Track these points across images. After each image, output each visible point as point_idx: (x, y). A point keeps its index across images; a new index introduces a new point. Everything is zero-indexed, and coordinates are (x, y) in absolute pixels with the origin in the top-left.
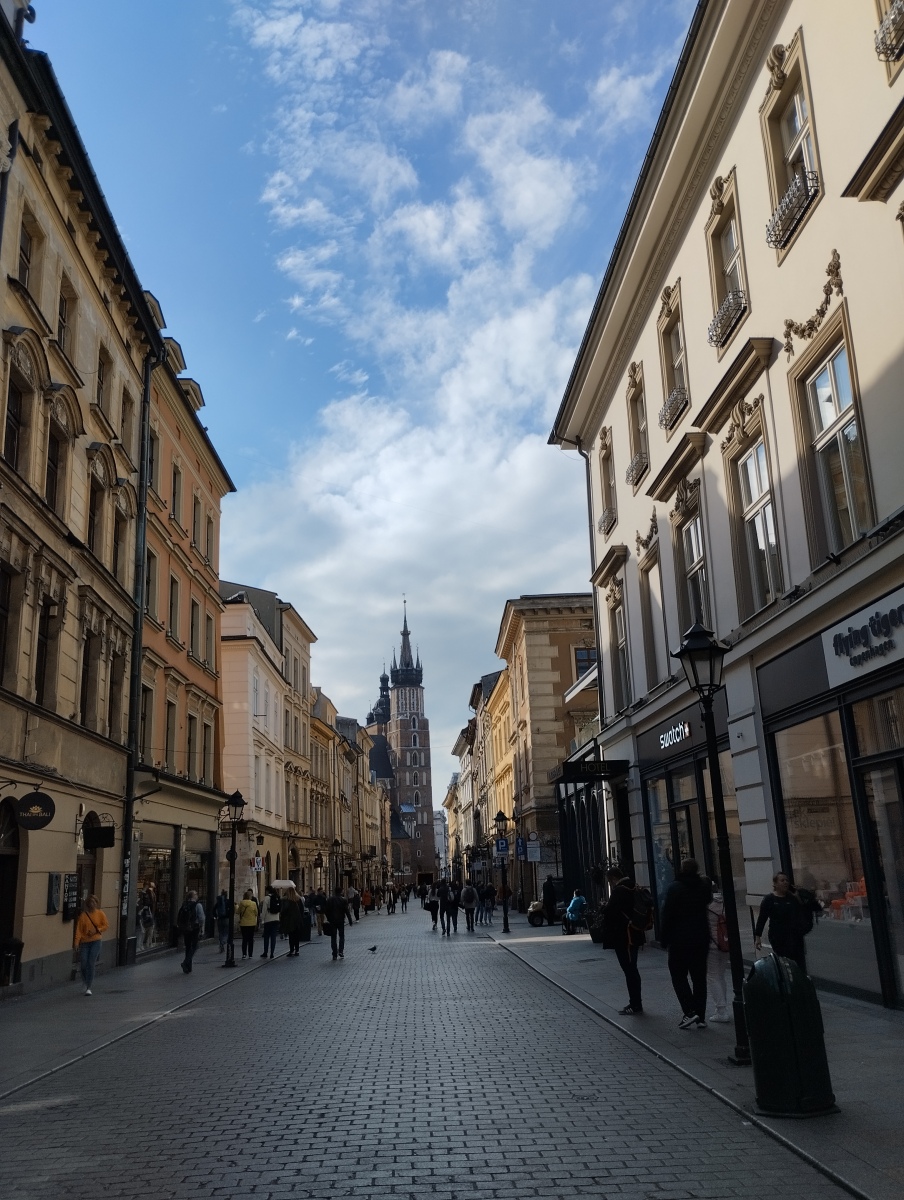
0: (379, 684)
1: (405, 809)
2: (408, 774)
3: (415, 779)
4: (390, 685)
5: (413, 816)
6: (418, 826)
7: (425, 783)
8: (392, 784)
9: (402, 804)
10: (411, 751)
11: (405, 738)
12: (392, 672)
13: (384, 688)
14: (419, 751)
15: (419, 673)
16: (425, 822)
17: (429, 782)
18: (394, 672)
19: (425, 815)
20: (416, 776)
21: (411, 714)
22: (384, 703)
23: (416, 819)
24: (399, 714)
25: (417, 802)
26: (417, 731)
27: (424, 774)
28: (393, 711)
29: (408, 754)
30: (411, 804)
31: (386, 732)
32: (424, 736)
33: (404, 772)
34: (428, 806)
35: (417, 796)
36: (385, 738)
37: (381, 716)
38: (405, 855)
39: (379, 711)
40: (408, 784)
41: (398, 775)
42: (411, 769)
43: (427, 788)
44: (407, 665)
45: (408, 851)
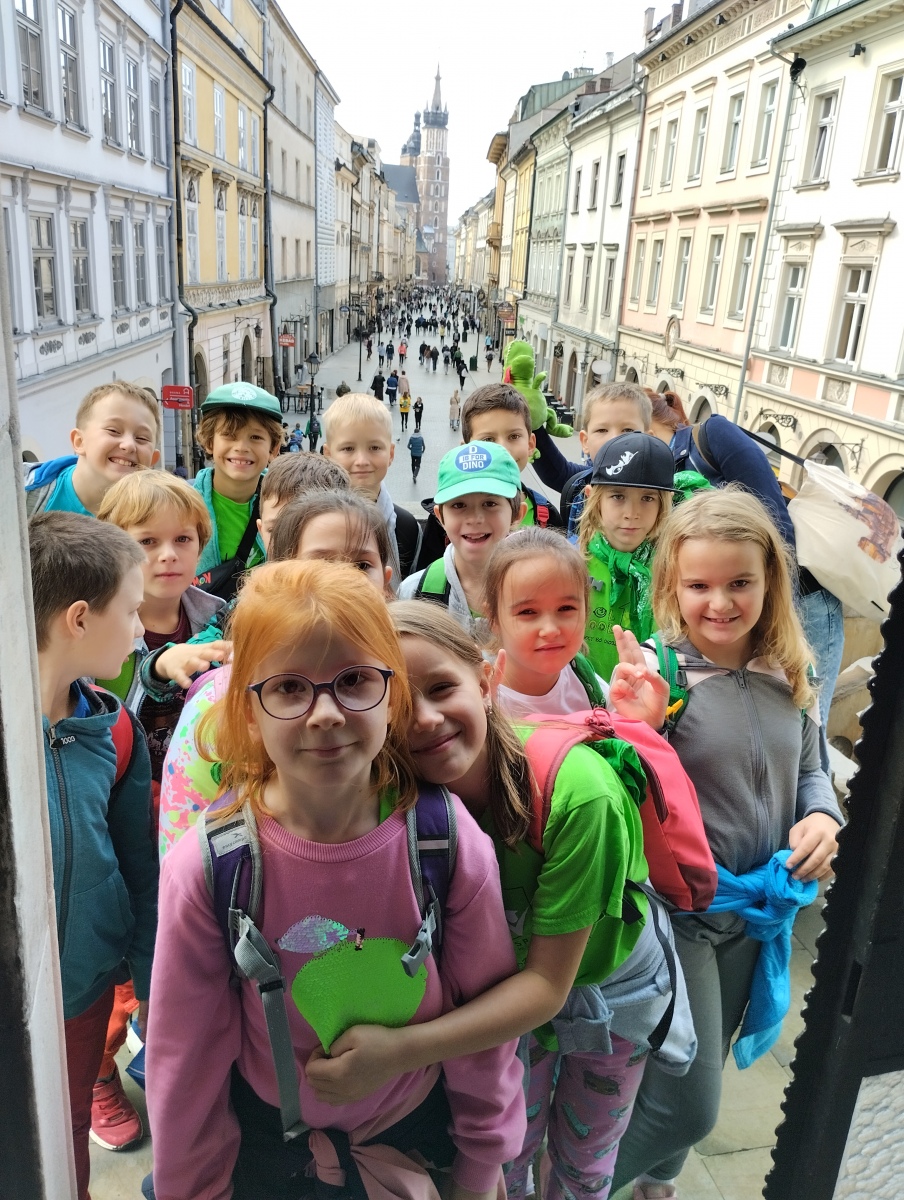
0: (413, 119)
1: (426, 230)
2: (430, 202)
3: (436, 207)
4: (422, 119)
5: (433, 235)
6: (435, 244)
7: (443, 211)
8: (418, 208)
9: (425, 225)
10: (435, 183)
11: (431, 172)
12: (425, 113)
13: (417, 124)
14: (441, 184)
15: (446, 116)
16: (441, 241)
17: (446, 210)
18: (427, 114)
19: (441, 235)
20: (436, 205)
21: (437, 153)
22: (417, 137)
23: (434, 238)
24: (428, 151)
25: (436, 225)
26: (440, 167)
27: (443, 203)
28: (423, 148)
29: (432, 186)
30: (431, 226)
31: (416, 164)
32: (446, 172)
33: (428, 200)
34: (444, 229)
35: (436, 220)
36: (415, 170)
37: (413, 149)
38: (424, 265)
39: (412, 144)
40: (430, 210)
41: (423, 202)
42: (433, 198)
43: (444, 215)
44: (437, 108)
45: (426, 262)
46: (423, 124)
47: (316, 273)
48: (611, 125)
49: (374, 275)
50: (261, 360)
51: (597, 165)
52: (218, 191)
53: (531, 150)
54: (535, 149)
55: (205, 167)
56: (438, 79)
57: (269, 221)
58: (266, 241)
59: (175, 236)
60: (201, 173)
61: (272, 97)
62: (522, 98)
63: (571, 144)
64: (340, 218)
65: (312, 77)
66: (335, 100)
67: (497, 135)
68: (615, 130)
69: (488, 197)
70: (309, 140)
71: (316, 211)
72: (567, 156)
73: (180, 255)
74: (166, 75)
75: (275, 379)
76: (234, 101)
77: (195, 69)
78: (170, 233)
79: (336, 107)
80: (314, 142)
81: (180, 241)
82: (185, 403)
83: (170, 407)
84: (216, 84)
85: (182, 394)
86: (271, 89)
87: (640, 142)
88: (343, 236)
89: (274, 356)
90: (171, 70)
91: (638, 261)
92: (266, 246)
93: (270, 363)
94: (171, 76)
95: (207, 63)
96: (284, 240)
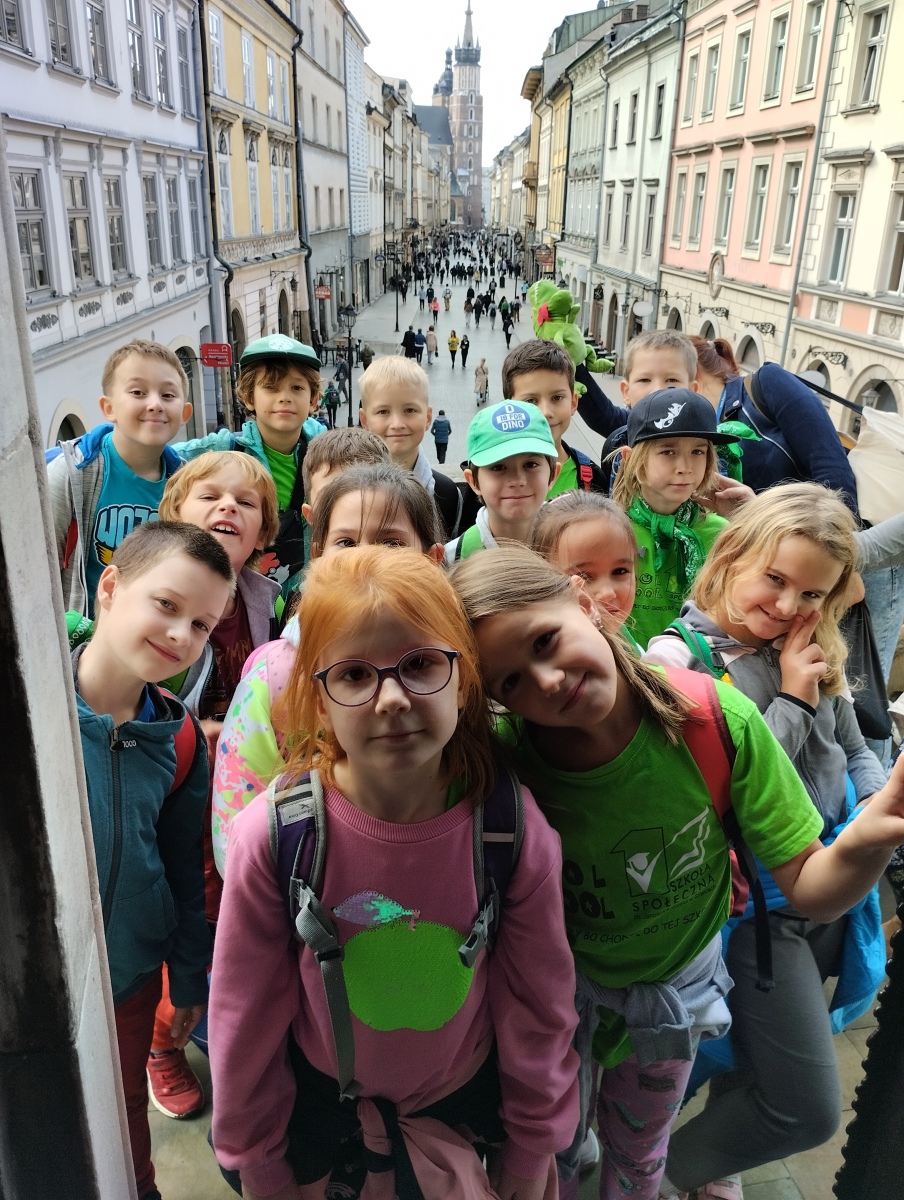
0: (445, 57)
1: (461, 172)
2: (464, 143)
3: (470, 148)
4: (453, 57)
5: (467, 177)
6: (470, 187)
7: (477, 151)
8: (452, 150)
9: (459, 167)
10: (468, 123)
11: (464, 111)
12: (456, 50)
13: (449, 62)
14: (475, 124)
15: (478, 52)
16: (476, 183)
17: (480, 150)
18: (458, 51)
19: (476, 177)
20: (470, 145)
21: (470, 91)
22: (448, 76)
23: (469, 180)
24: (460, 90)
25: (470, 167)
26: (473, 106)
27: (477, 144)
28: (455, 87)
29: (466, 128)
30: (466, 168)
31: (449, 104)
32: (479, 111)
33: (462, 141)
34: (479, 171)
35: (470, 162)
36: (447, 110)
37: (445, 88)
38: (459, 208)
39: (444, 84)
40: (464, 151)
41: (457, 144)
42: (467, 139)
43: (478, 156)
44: (469, 45)
45: (461, 205)
46: (454, 62)
47: (351, 223)
48: (649, 54)
49: (409, 222)
50: (298, 314)
51: (636, 96)
52: (249, 142)
53: (566, 84)
54: (571, 82)
55: (236, 117)
56: (469, 13)
57: (302, 171)
58: (298, 191)
59: (208, 191)
60: (231, 124)
61: (300, 42)
62: (556, 30)
63: (608, 76)
64: (372, 165)
65: (341, 18)
66: (364, 41)
67: (531, 69)
68: (653, 59)
69: (523, 135)
70: (340, 84)
71: (348, 158)
72: (604, 89)
73: (213, 210)
74: (193, 24)
75: (312, 332)
76: (262, 48)
77: (222, 16)
78: (203, 187)
79: (366, 49)
80: (344, 86)
81: (213, 195)
82: (223, 360)
83: (209, 365)
84: (243, 30)
85: (220, 351)
86: (299, 33)
87: (680, 71)
88: (376, 182)
89: (310, 310)
90: (198, 19)
91: (680, 196)
92: (299, 197)
93: (307, 317)
94: (198, 25)
95: (234, 9)
96: (316, 189)
